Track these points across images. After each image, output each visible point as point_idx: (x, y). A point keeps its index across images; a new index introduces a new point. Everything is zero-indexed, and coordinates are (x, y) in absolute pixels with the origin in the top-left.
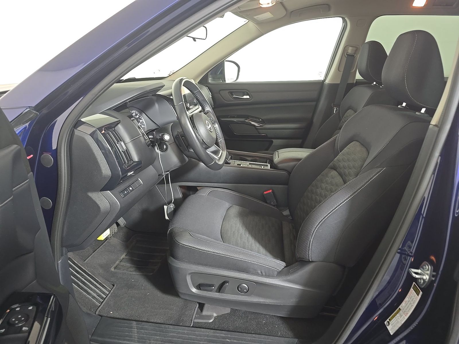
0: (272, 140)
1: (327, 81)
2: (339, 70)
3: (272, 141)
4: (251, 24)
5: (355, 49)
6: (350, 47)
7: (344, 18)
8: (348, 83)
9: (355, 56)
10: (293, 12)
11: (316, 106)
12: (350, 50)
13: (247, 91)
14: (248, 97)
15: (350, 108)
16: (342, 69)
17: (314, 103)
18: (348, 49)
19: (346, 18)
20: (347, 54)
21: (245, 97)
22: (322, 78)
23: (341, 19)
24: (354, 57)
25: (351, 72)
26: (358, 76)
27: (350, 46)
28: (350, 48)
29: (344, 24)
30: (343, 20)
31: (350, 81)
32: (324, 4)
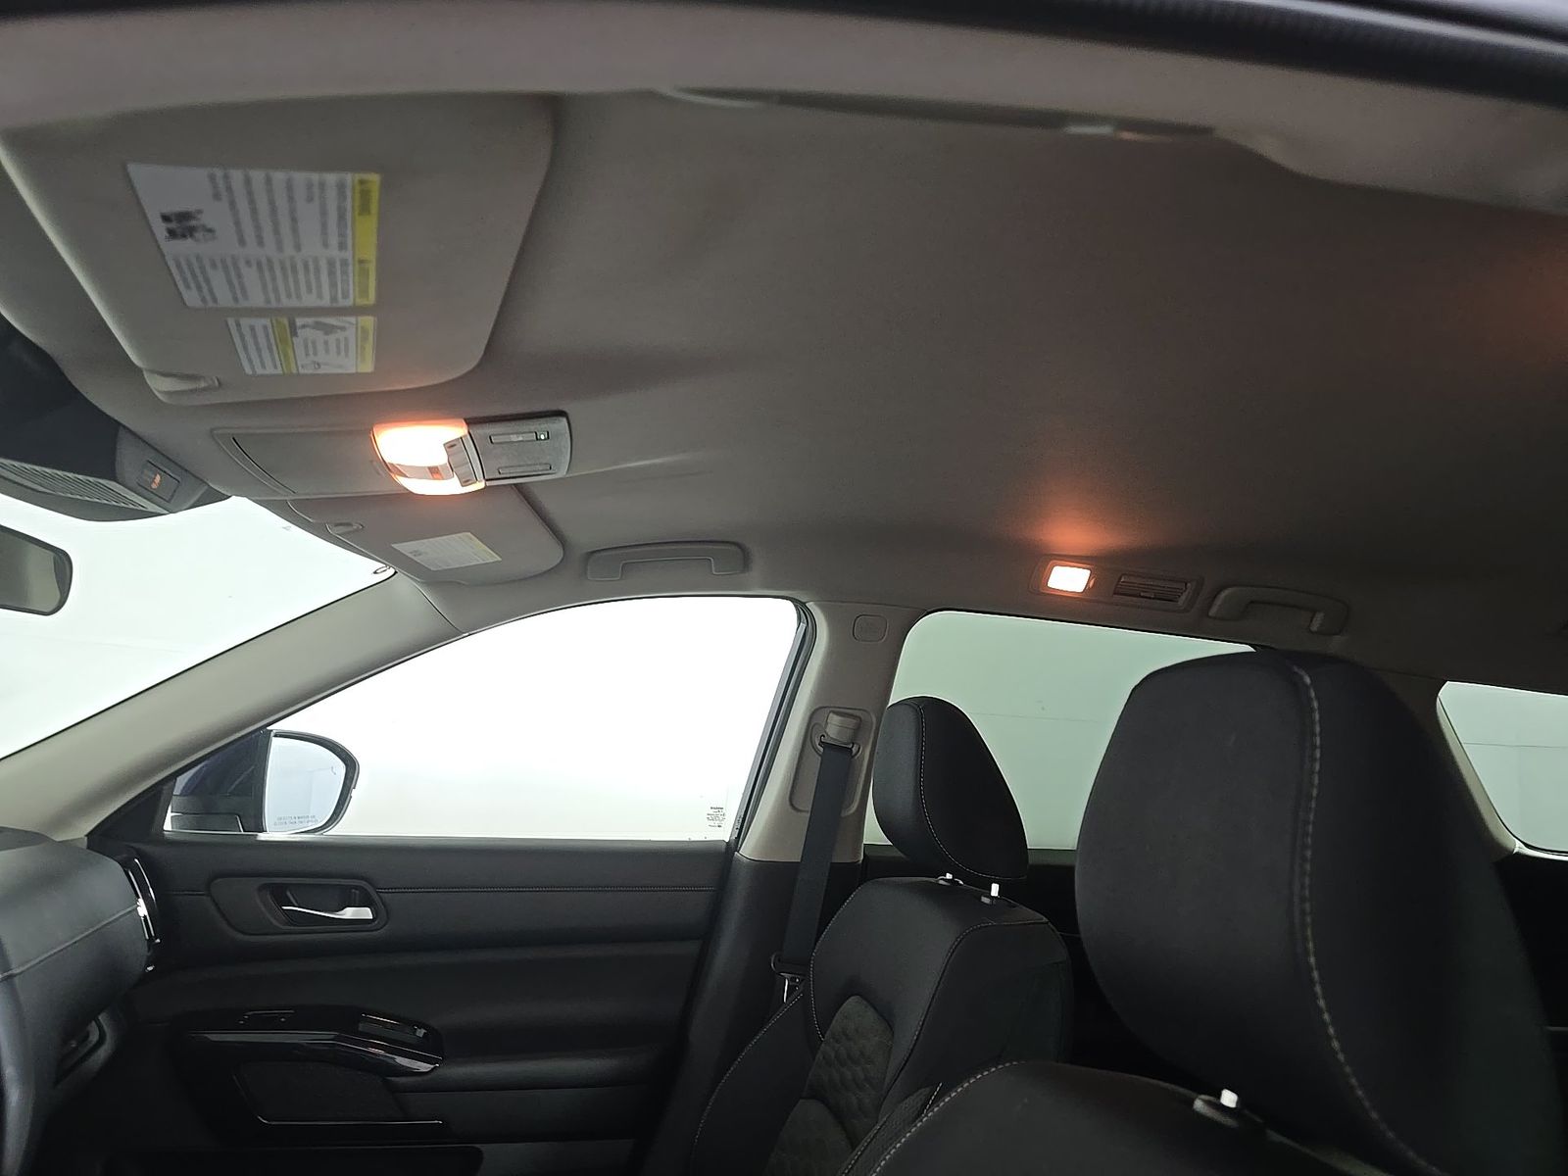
0: (477, 1146)
1: (748, 850)
2: (794, 803)
3: (479, 1152)
4: (408, 588)
5: (851, 722)
6: (831, 715)
7: (804, 604)
8: (836, 860)
9: (854, 750)
10: (597, 555)
11: (700, 965)
12: (834, 728)
13: (363, 883)
14: (366, 913)
15: (853, 988)
16: (806, 802)
17: (692, 948)
18: (827, 723)
19: (811, 603)
20: (822, 743)
21: (349, 913)
22: (724, 833)
23: (789, 605)
24: (853, 757)
25: (843, 815)
26: (873, 833)
27: (834, 713)
28: (835, 719)
29: (803, 626)
30: (797, 609)
31: (841, 856)
32: (723, 542)
